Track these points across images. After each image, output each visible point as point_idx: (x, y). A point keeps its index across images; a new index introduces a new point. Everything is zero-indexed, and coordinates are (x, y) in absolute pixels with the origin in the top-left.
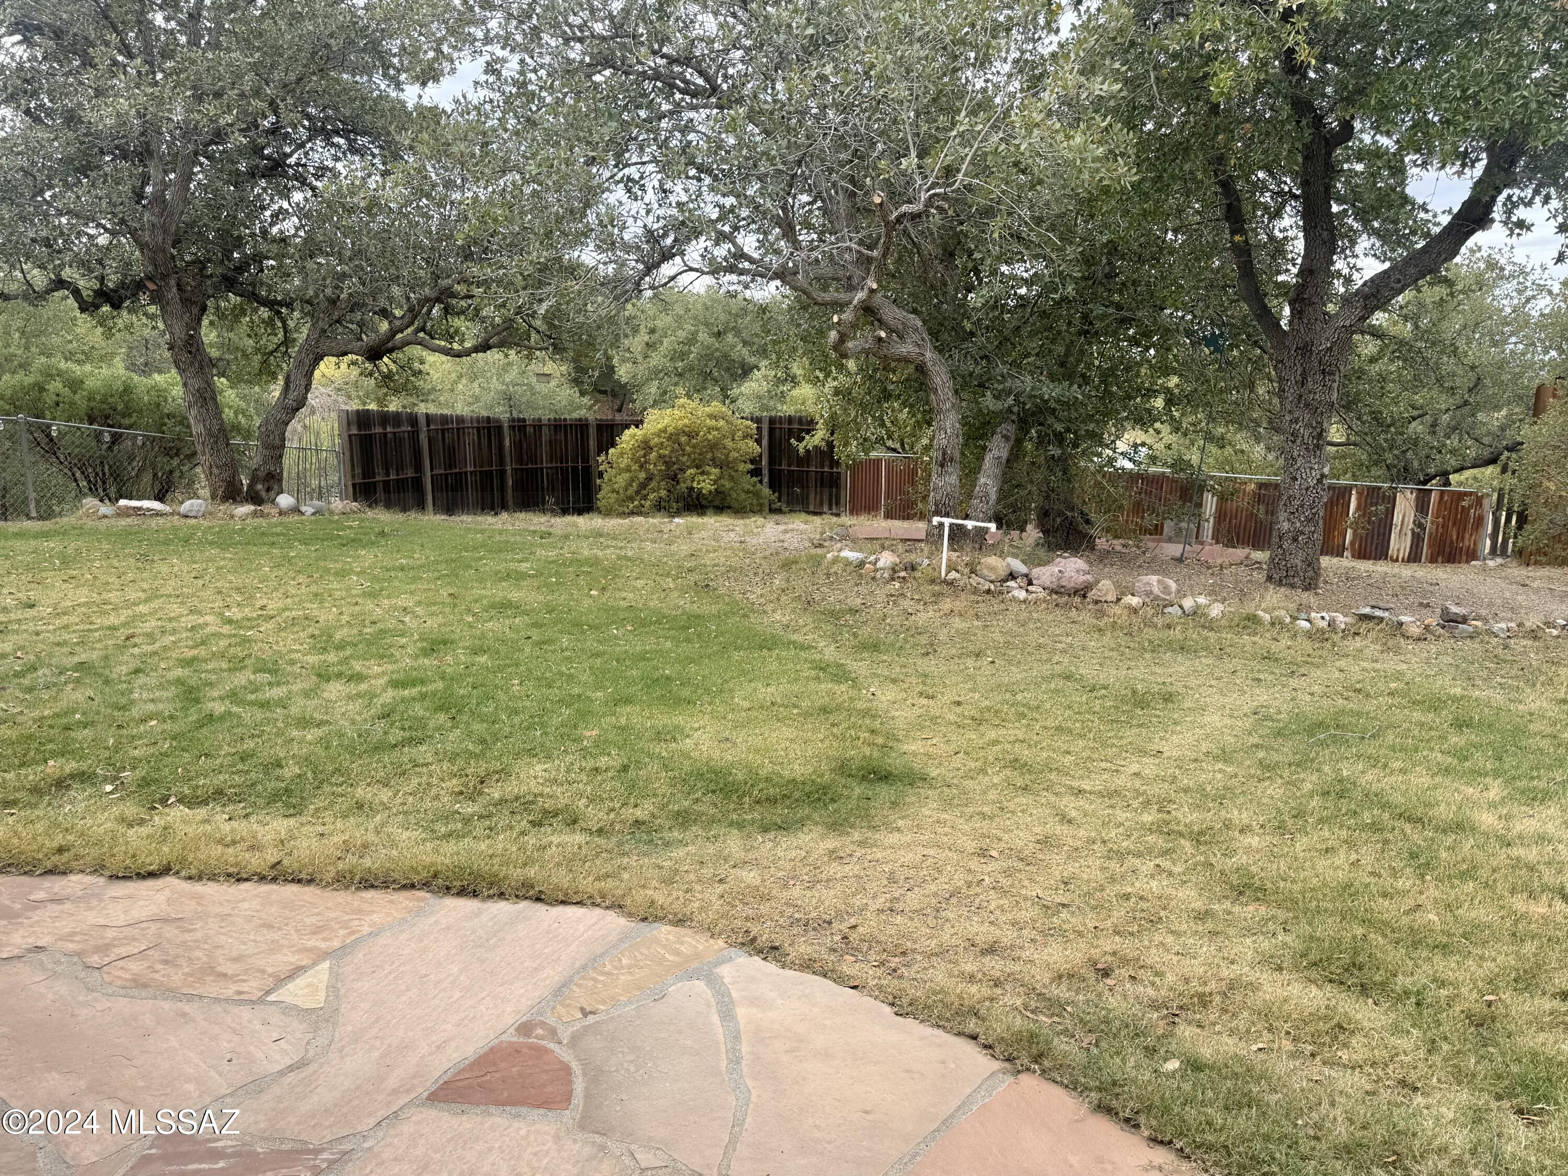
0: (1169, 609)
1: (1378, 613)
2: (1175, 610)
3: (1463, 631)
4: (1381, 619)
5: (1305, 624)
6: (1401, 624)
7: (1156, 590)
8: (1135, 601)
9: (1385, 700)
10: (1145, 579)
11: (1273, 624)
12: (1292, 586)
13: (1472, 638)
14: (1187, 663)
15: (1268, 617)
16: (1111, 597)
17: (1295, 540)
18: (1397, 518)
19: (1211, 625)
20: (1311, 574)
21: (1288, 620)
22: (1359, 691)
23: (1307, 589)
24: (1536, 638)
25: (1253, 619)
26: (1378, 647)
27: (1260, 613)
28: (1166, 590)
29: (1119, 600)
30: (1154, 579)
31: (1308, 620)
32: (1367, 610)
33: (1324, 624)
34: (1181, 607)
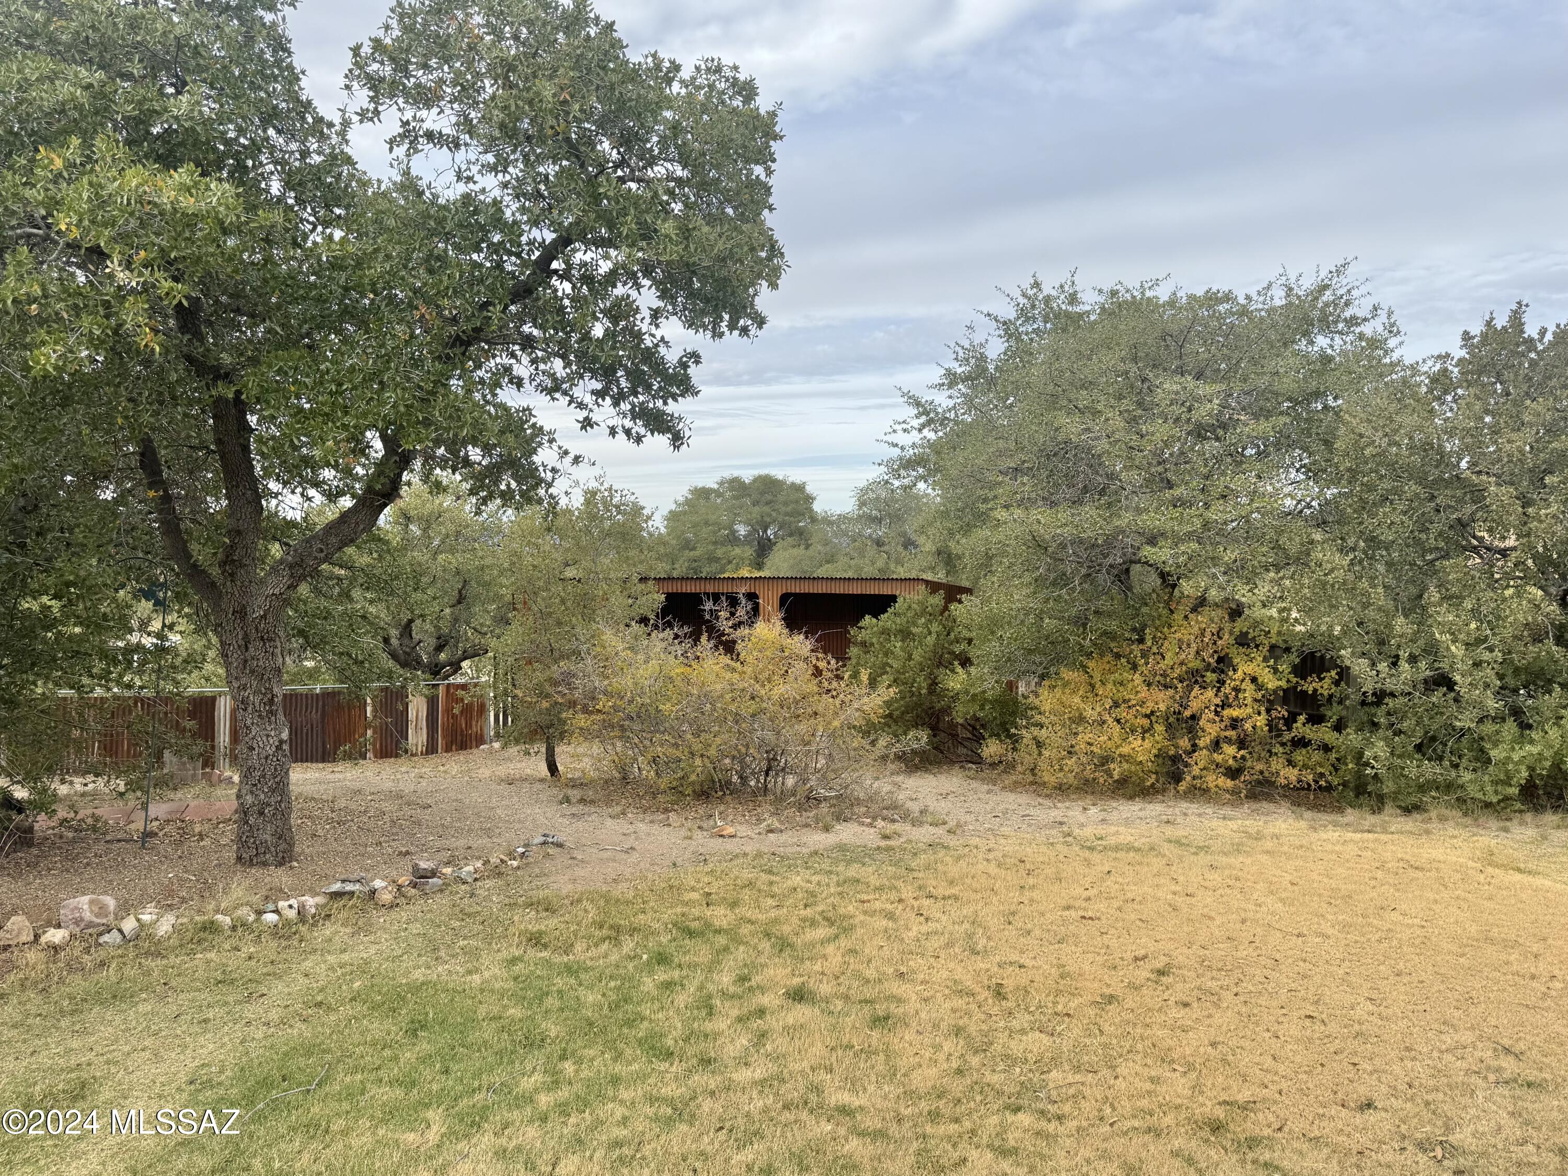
0: (106, 938)
1: (349, 887)
2: (112, 938)
3: (434, 885)
4: (352, 893)
5: (271, 918)
6: (373, 892)
7: (88, 916)
8: (56, 936)
9: (346, 1011)
10: (72, 902)
11: (234, 928)
12: (265, 864)
13: (441, 891)
14: (118, 1020)
15: (228, 920)
16: (26, 937)
17: (261, 813)
18: (412, 714)
19: (157, 950)
20: (283, 846)
21: (252, 917)
22: (319, 1005)
23: (280, 864)
24: (500, 874)
25: (211, 927)
26: (349, 930)
27: (219, 917)
28: (102, 910)
29: (37, 937)
30: (84, 901)
31: (276, 911)
32: (337, 887)
33: (292, 914)
34: (120, 931)
